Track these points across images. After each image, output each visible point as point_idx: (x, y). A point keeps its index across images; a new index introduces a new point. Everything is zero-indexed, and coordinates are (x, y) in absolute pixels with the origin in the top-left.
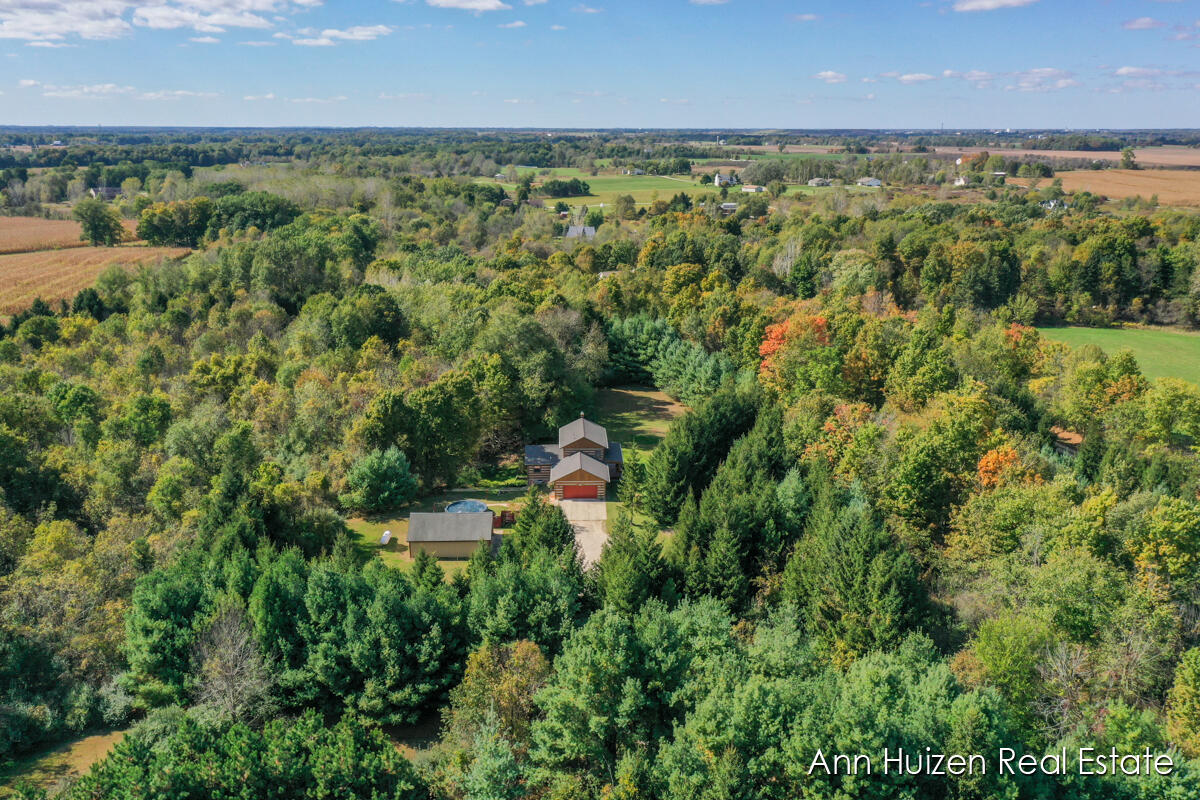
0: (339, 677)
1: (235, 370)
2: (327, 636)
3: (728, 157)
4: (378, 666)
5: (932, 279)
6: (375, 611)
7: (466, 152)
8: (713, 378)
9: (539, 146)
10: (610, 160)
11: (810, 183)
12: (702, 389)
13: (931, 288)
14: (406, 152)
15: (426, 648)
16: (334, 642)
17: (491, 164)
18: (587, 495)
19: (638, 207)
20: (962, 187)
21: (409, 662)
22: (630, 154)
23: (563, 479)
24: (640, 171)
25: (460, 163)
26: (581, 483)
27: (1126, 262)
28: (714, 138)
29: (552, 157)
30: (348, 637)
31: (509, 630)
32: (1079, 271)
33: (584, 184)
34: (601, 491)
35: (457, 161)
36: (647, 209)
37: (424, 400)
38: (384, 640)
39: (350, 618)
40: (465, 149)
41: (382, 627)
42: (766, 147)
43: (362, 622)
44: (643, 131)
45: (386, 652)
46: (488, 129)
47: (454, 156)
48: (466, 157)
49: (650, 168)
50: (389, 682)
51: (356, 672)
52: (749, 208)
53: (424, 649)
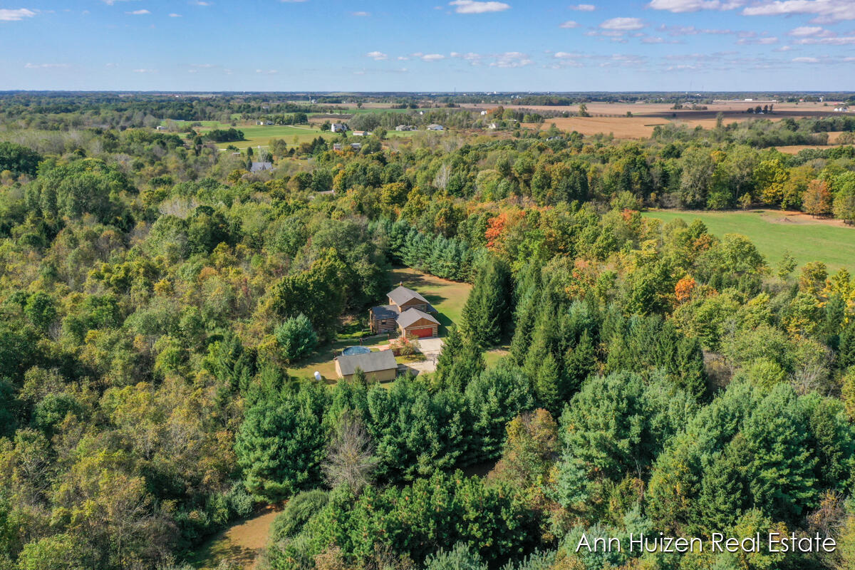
0: (400, 455)
1: (126, 274)
2: (388, 430)
3: (325, 111)
4: (426, 445)
5: (539, 187)
6: (418, 409)
7: (125, 110)
8: (456, 256)
9: (183, 105)
10: (240, 115)
11: (397, 128)
12: (449, 264)
13: (539, 193)
14: (74, 110)
15: (454, 428)
16: (391, 433)
17: (152, 119)
18: (427, 335)
19: (288, 148)
20: (495, 130)
21: (443, 438)
22: (253, 110)
23: (411, 326)
24: (270, 122)
25: (124, 119)
26: (422, 327)
27: (644, 173)
28: (306, 98)
29: (195, 113)
30: (403, 429)
31: (497, 411)
32: (621, 179)
33: (240, 132)
34: (435, 331)
35: (120, 117)
36: (295, 148)
37: (310, 281)
38: (427, 427)
39: (402, 417)
40: (123, 107)
41: (425, 419)
42: (344, 104)
43: (410, 418)
44: (247, 93)
45: (430, 434)
46: (128, 92)
47: (116, 113)
48: (127, 113)
49: (278, 120)
50: (434, 454)
51: (409, 451)
52: (370, 146)
53: (452, 429)
